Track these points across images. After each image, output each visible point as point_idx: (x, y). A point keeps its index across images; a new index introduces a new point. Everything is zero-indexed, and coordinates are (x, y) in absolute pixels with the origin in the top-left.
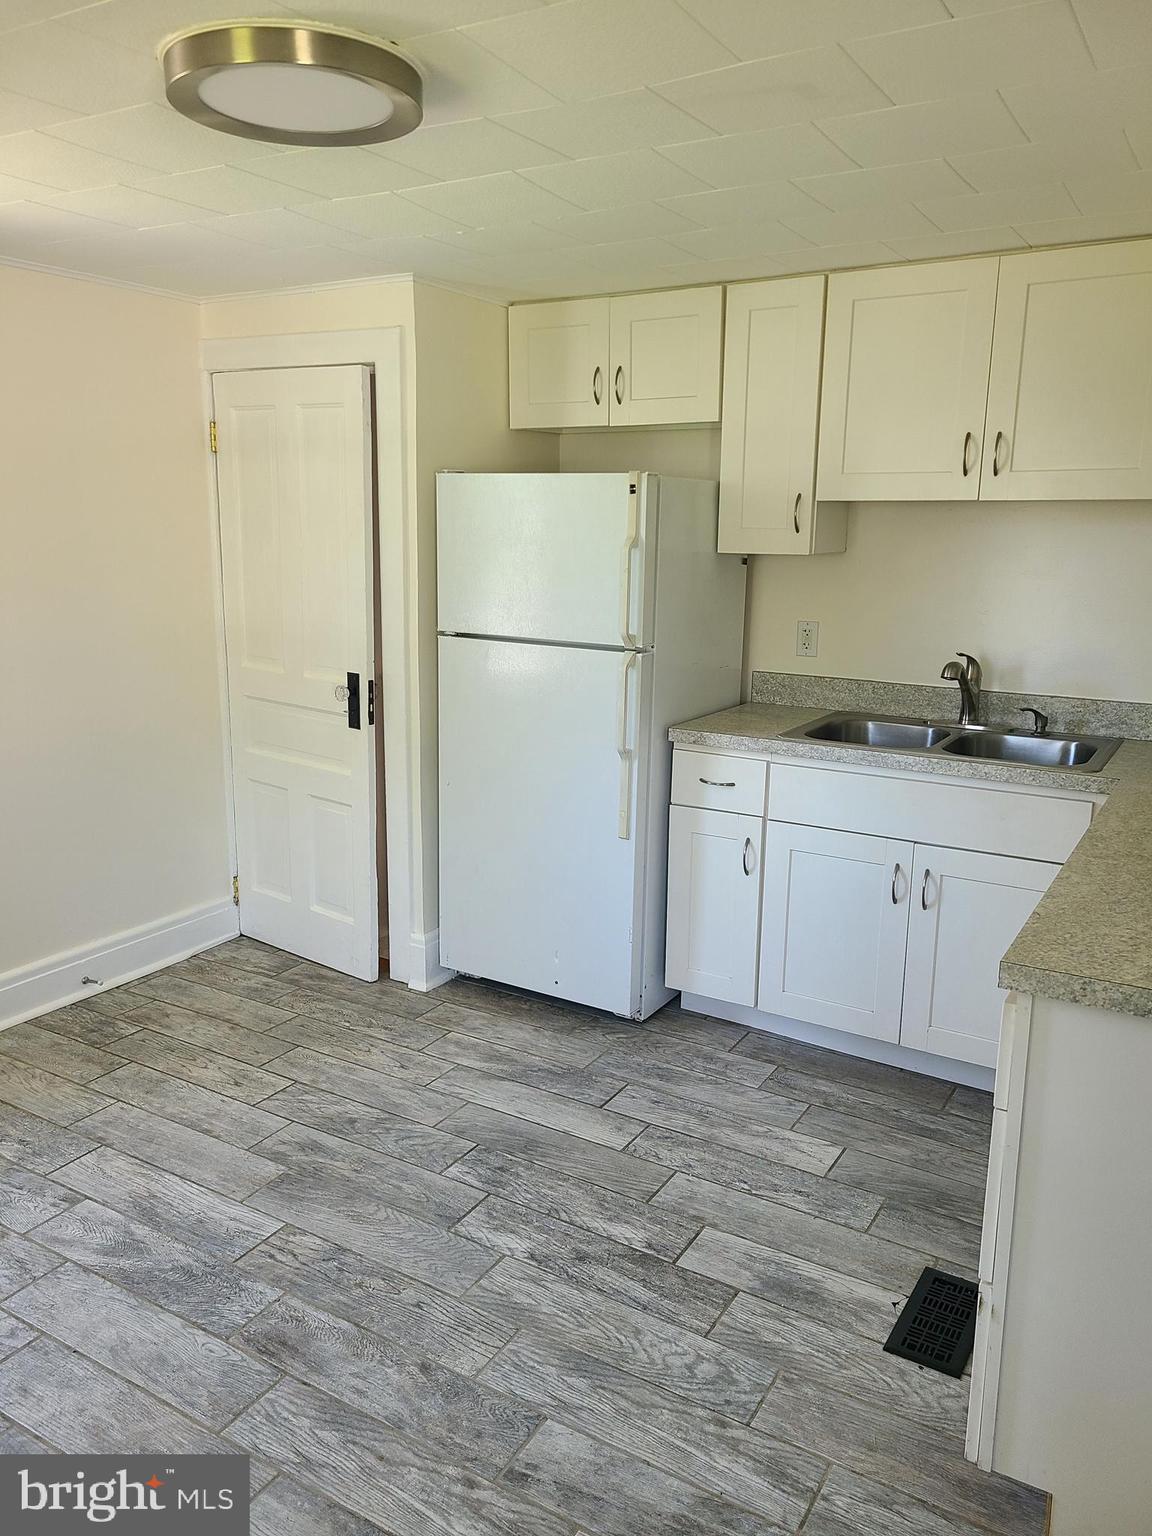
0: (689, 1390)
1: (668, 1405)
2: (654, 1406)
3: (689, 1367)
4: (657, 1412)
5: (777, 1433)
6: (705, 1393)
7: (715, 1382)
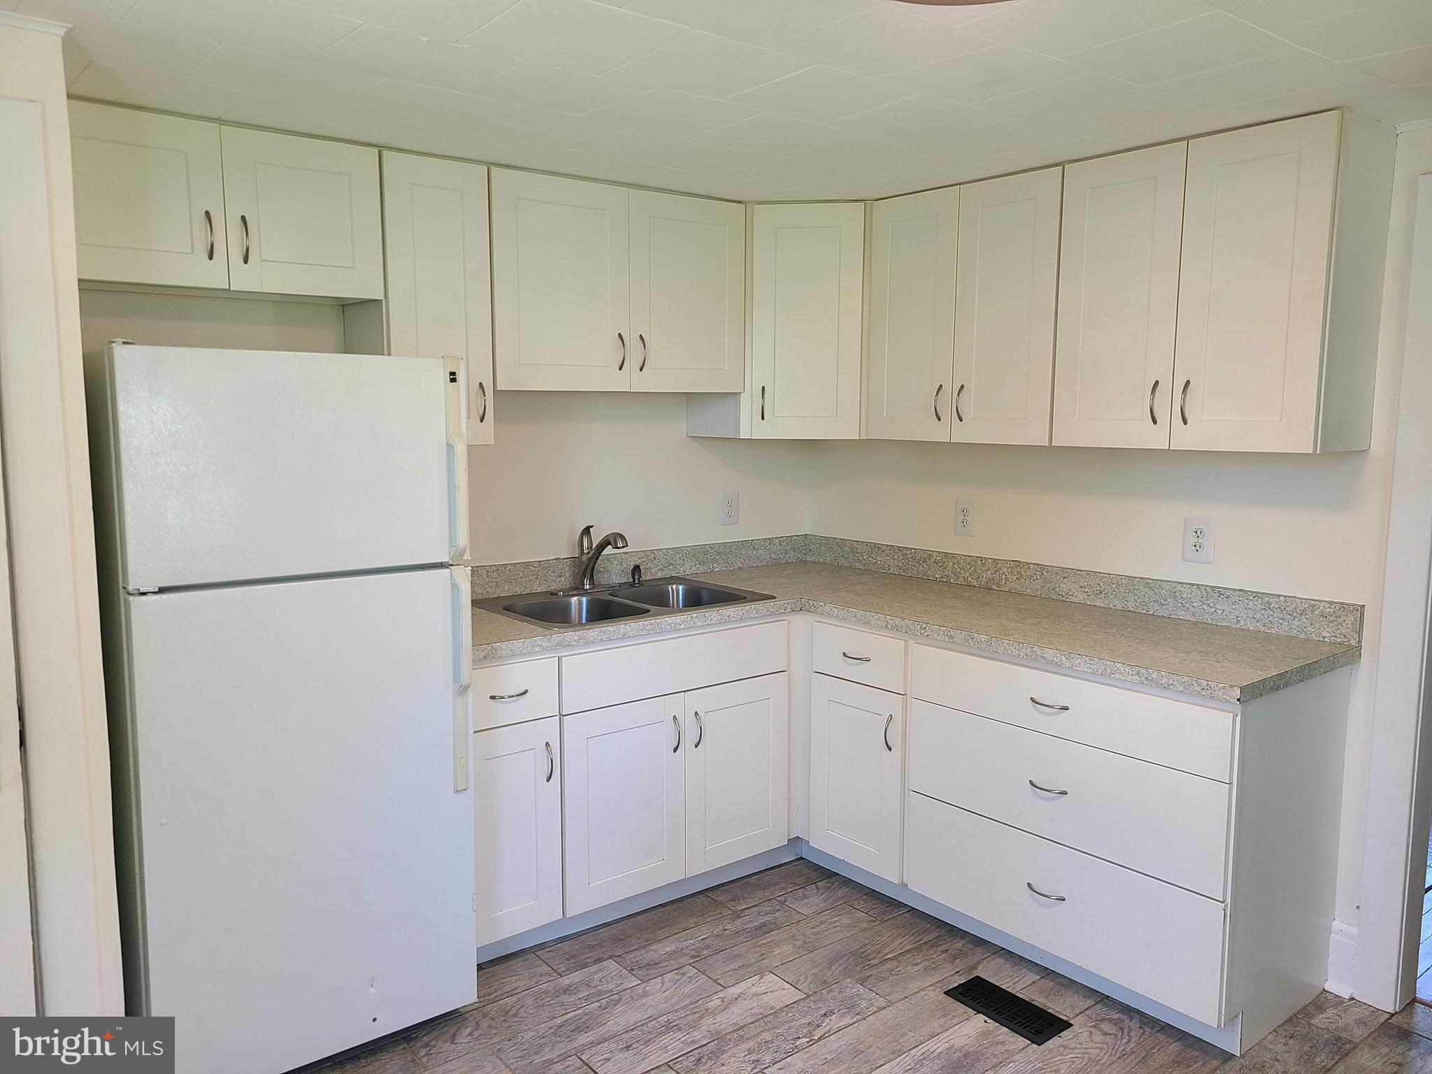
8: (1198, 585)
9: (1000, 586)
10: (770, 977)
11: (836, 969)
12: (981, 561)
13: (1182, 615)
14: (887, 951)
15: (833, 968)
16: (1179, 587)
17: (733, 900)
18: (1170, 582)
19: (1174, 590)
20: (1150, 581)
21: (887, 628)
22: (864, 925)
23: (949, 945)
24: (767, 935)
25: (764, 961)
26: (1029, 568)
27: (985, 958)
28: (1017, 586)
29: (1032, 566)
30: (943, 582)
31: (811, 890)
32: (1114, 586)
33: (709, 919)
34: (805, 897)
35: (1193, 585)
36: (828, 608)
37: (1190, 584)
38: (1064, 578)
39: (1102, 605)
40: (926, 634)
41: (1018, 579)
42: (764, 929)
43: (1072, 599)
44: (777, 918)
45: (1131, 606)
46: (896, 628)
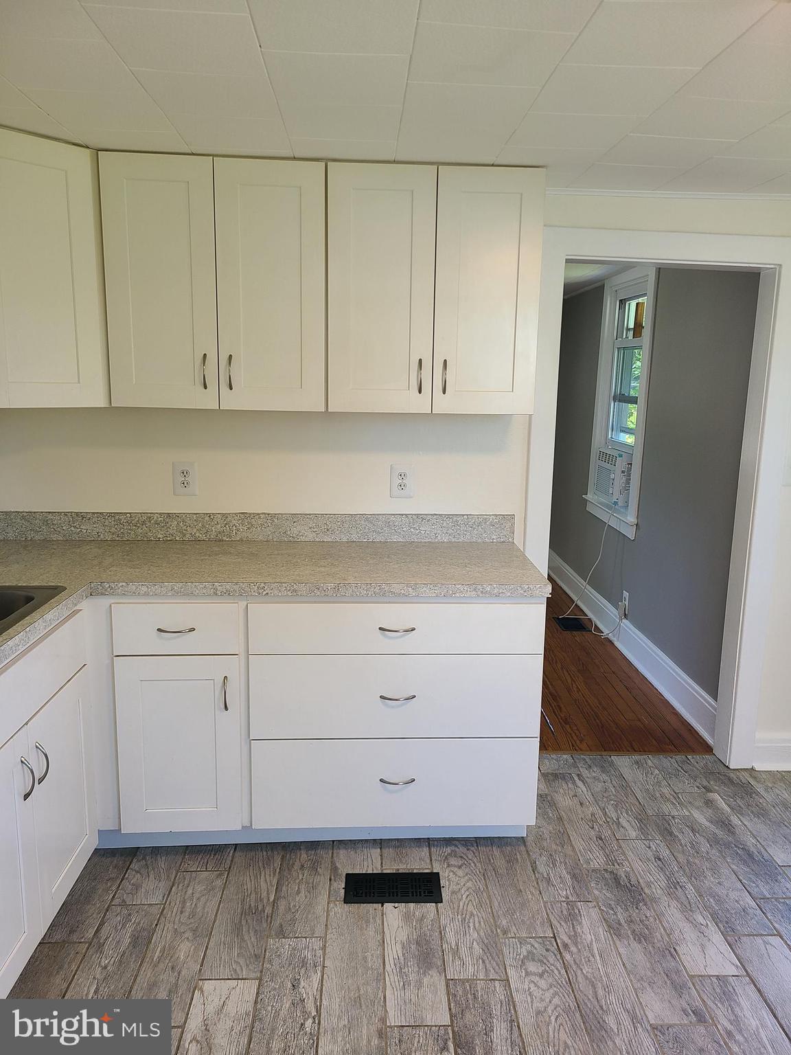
0: (557, 969)
1: (579, 972)
2: (587, 978)
3: (541, 976)
4: (589, 975)
5: (547, 925)
6: (552, 961)
7: (539, 961)
8: (406, 515)
9: (230, 537)
10: (208, 986)
11: (250, 939)
12: (209, 516)
13: (395, 538)
14: (264, 894)
15: (246, 938)
16: (392, 518)
17: (72, 932)
18: (385, 515)
19: (388, 520)
20: (369, 516)
21: (216, 594)
22: (219, 883)
23: (298, 860)
24: (152, 946)
25: (183, 973)
26: (260, 518)
27: (332, 856)
28: (248, 535)
29: (262, 516)
30: (167, 540)
31: (133, 877)
32: (339, 523)
33: (74, 967)
34: (137, 887)
35: (402, 515)
36: (132, 587)
37: (400, 514)
38: (294, 522)
39: (330, 540)
40: (265, 593)
41: (248, 528)
42: (142, 941)
43: (303, 539)
44: (139, 923)
45: (354, 537)
46: (228, 593)
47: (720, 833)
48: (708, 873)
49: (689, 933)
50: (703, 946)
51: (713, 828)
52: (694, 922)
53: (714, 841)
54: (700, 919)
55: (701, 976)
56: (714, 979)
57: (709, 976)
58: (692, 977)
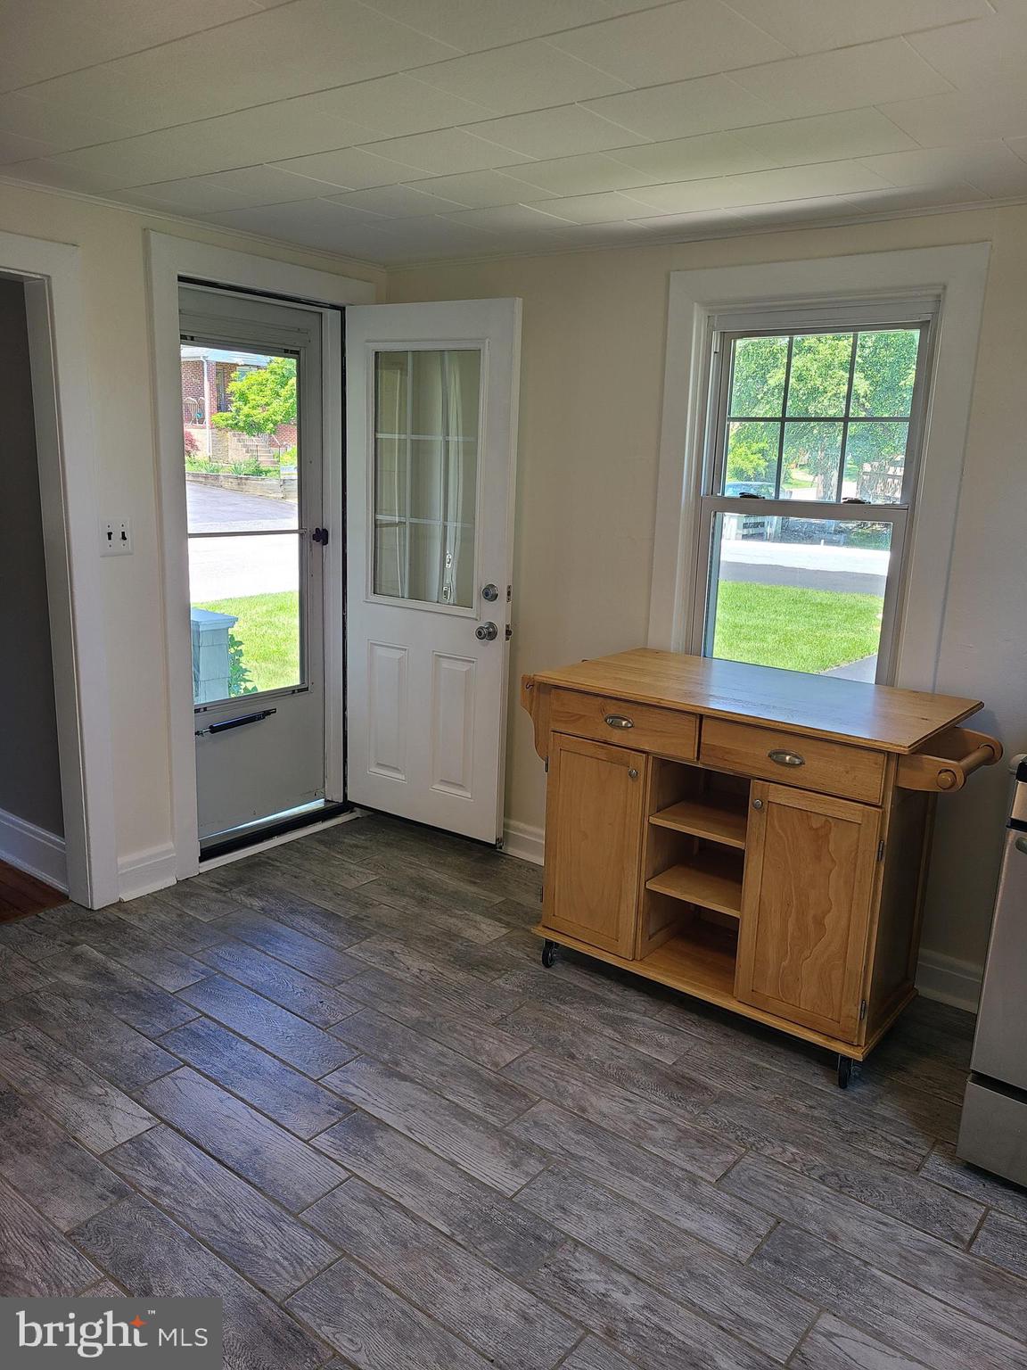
47: (98, 987)
48: (95, 1037)
49: (87, 1111)
50: (107, 1118)
51: (89, 984)
52: (90, 1097)
53: (94, 998)
54: (98, 1090)
55: (111, 1150)
56: (128, 1145)
57: (121, 1145)
58: (101, 1157)
